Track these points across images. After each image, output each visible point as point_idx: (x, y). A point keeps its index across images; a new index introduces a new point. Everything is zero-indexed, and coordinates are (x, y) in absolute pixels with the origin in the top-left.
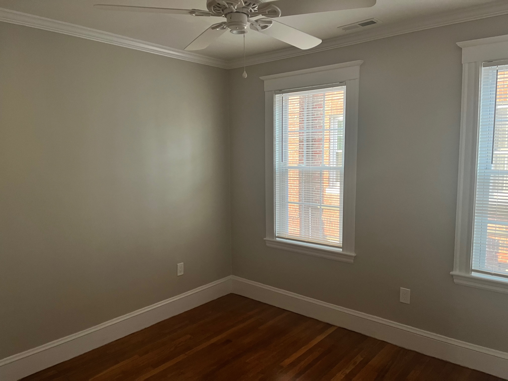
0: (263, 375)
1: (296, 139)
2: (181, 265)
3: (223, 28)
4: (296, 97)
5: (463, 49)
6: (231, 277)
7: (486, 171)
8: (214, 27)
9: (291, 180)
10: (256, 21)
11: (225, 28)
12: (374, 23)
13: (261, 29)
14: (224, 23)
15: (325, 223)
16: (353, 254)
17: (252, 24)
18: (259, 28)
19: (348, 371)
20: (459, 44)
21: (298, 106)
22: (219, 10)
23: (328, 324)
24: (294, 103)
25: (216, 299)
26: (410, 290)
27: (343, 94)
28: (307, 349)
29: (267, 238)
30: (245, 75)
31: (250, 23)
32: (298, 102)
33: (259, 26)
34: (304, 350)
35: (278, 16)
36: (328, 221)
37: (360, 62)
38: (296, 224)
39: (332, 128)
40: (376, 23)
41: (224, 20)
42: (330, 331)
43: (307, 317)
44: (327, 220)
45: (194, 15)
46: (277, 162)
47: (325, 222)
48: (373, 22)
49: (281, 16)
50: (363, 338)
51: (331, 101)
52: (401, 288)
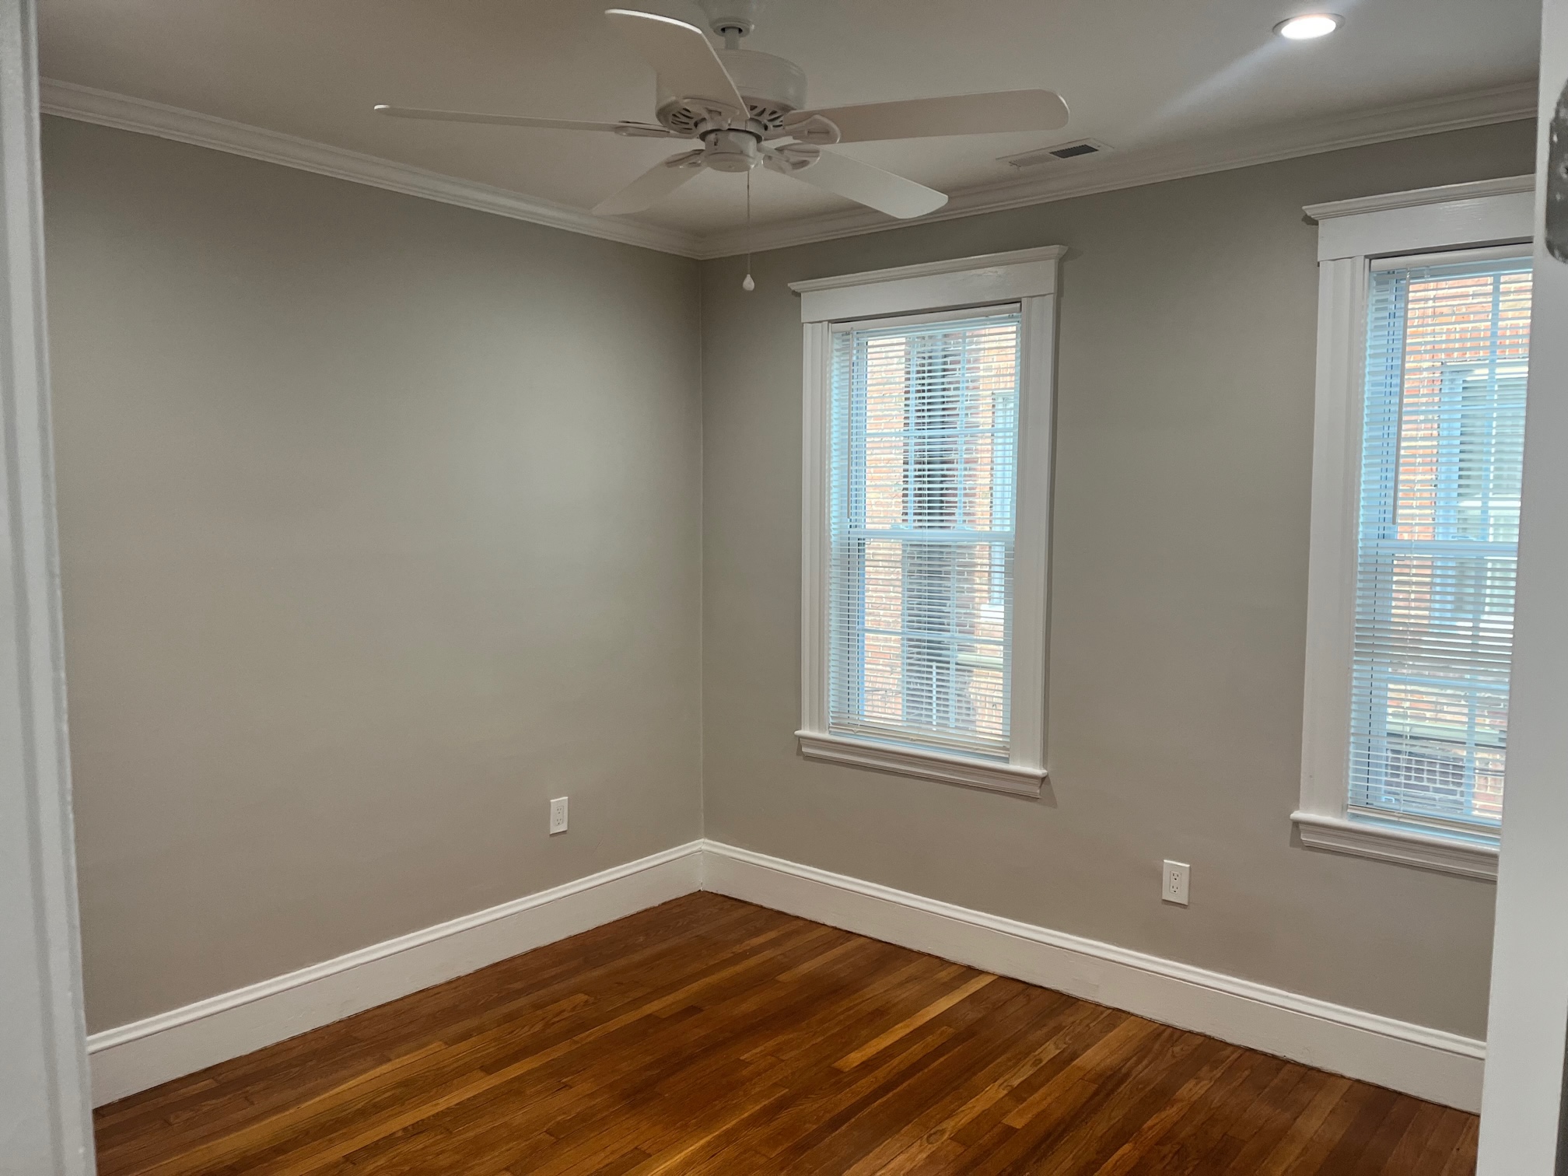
0: (787, 1090)
1: (896, 462)
2: (559, 804)
3: (694, 164)
4: (895, 341)
5: (1320, 222)
6: (703, 844)
7: (1382, 542)
8: (673, 163)
9: (880, 581)
10: (780, 150)
11: (699, 165)
12: (1091, 150)
13: (793, 169)
14: (699, 152)
15: (978, 707)
16: (1039, 772)
17: (770, 158)
18: (787, 166)
19: (1016, 1082)
20: (1310, 210)
21: (902, 363)
22: (687, 123)
23: (970, 968)
24: (891, 354)
25: (656, 904)
26: (1188, 866)
27: (1014, 336)
28: (911, 1029)
29: (805, 732)
30: (749, 283)
31: (763, 155)
32: (902, 353)
33: (787, 161)
34: (900, 1031)
35: (833, 141)
36: (985, 702)
37: (1055, 250)
38: (892, 708)
39: (1001, 426)
40: (1097, 150)
41: (700, 145)
42: (976, 985)
43: (911, 951)
44: (983, 699)
45: (624, 134)
46: (834, 517)
47: (978, 704)
48: (1086, 149)
49: (840, 142)
50: (1064, 1002)
51: (997, 350)
52: (1165, 861)
